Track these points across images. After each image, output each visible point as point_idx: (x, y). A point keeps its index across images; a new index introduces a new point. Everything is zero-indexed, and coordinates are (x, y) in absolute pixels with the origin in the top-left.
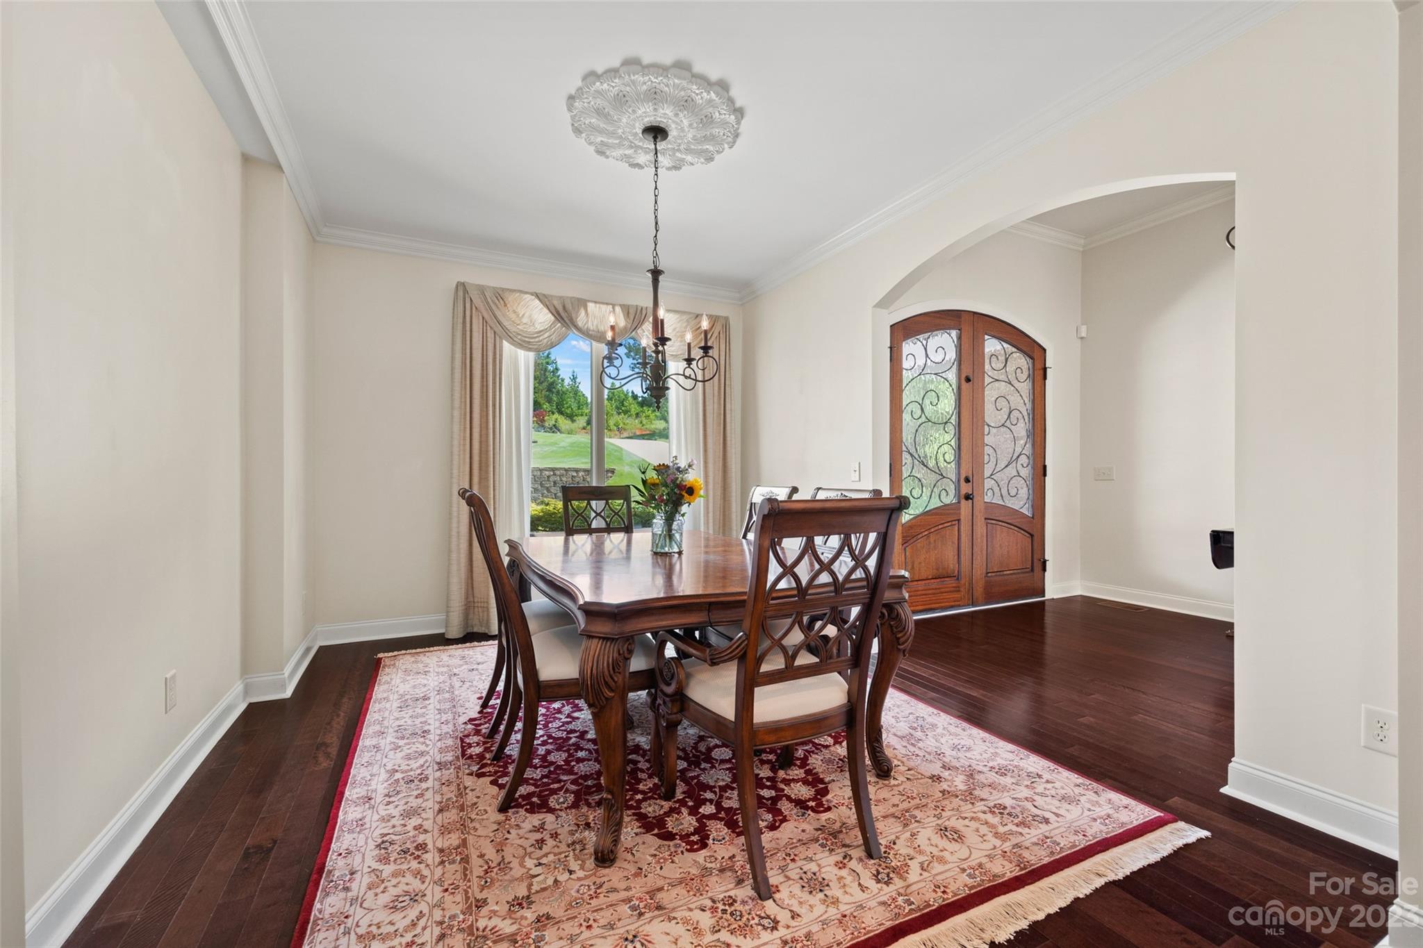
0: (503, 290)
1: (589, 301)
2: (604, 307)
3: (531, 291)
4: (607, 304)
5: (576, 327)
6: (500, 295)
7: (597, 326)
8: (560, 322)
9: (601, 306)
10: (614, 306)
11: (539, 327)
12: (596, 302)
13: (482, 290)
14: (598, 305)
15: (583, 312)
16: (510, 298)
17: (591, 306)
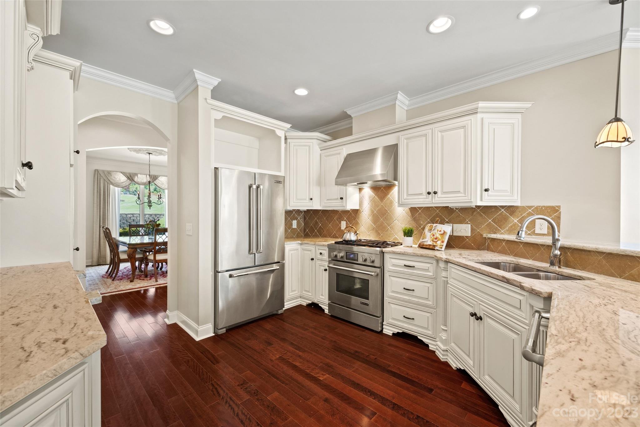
0: (110, 171)
1: (139, 174)
2: (143, 175)
3: (119, 171)
5: (134, 181)
6: (109, 173)
8: (129, 180)
10: (146, 175)
11: (122, 181)
12: (141, 174)
13: (103, 171)
14: (141, 175)
15: (136, 177)
16: (113, 174)
17: (139, 175)
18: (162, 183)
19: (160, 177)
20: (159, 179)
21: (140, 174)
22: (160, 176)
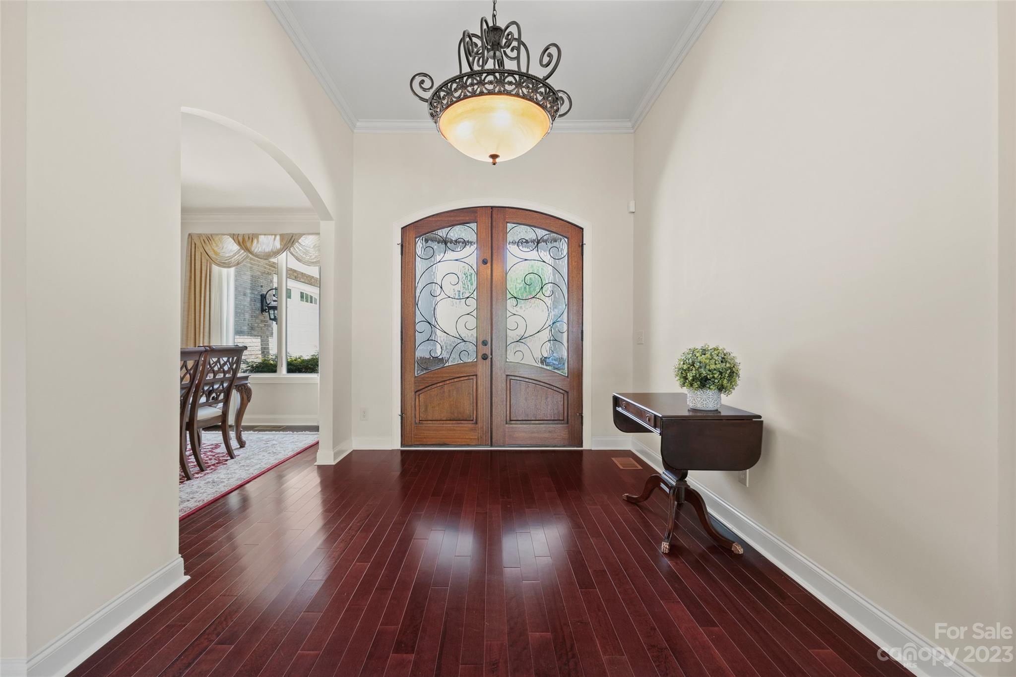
0: (211, 235)
1: (261, 234)
2: (270, 237)
3: (228, 233)
4: (272, 235)
5: (251, 252)
6: (209, 238)
7: (264, 249)
8: (244, 250)
9: (268, 236)
10: (275, 235)
11: (232, 253)
12: (265, 235)
13: (199, 236)
14: (266, 236)
15: (255, 242)
16: (216, 238)
17: (262, 238)
18: (305, 250)
19: (304, 236)
20: (300, 241)
21: (263, 235)
22: (304, 234)
